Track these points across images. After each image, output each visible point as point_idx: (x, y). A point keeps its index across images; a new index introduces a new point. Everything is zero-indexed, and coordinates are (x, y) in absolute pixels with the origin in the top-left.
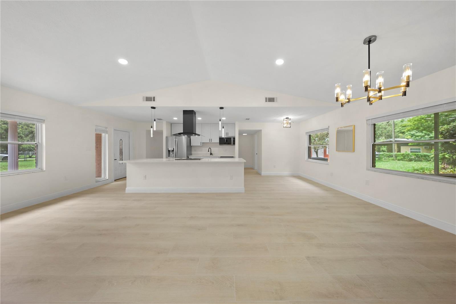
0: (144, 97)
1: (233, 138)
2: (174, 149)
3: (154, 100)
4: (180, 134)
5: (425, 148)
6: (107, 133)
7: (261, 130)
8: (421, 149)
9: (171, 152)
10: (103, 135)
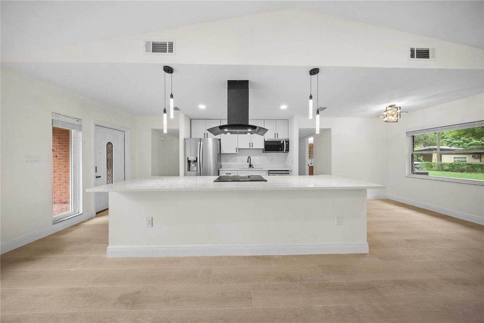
0: (147, 43)
1: (286, 142)
2: (197, 158)
3: (171, 50)
4: (222, 127)
5: (472, 157)
6: (80, 130)
7: (331, 129)
8: (467, 158)
9: (191, 163)
10: (73, 132)
